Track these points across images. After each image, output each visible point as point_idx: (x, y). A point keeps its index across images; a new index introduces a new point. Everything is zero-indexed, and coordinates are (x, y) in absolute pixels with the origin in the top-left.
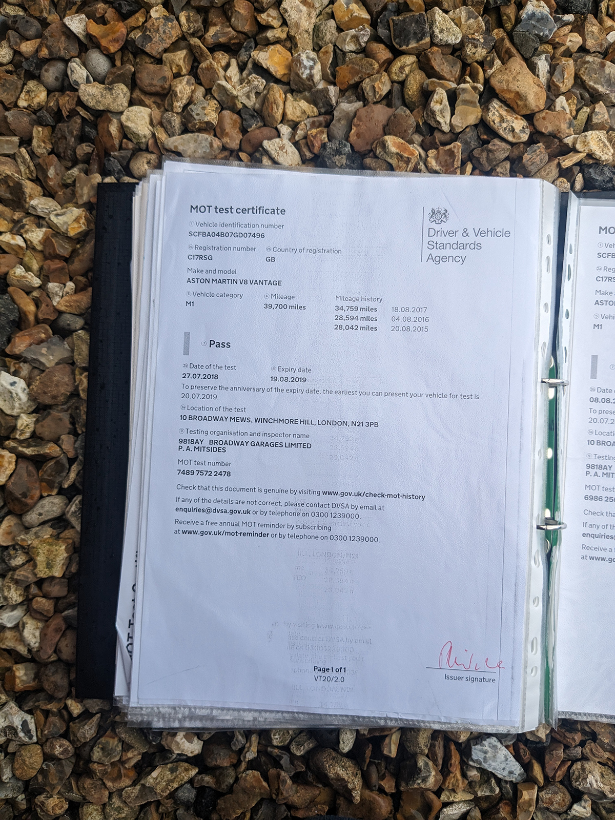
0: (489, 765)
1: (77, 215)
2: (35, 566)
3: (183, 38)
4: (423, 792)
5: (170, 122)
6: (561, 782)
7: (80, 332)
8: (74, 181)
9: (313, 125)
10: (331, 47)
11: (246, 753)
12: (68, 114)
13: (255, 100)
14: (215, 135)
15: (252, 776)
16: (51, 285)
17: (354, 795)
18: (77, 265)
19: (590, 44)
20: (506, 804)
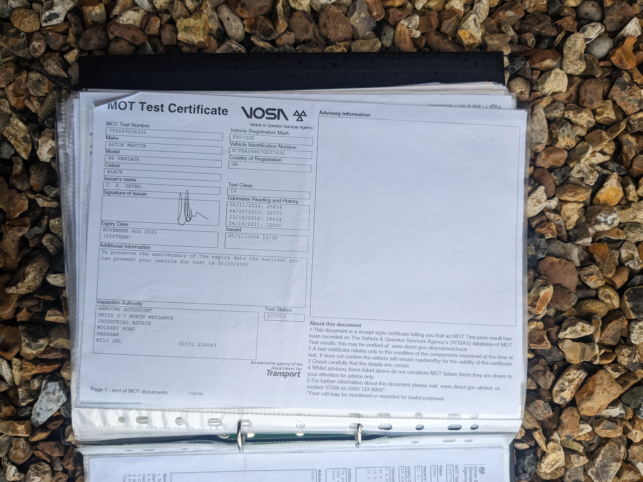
0: (44, 397)
1: (476, 36)
2: (186, 17)
3: (625, 116)
4: (18, 343)
5: (556, 108)
6: (33, 455)
7: (380, 43)
8: (503, 33)
9: (559, 226)
10: (623, 237)
11: (42, 198)
12: (559, 24)
13: (577, 177)
14: (547, 146)
15: (23, 204)
16: (417, 18)
17: (13, 288)
18: (435, 38)
19: (635, 449)
20: (13, 411)
